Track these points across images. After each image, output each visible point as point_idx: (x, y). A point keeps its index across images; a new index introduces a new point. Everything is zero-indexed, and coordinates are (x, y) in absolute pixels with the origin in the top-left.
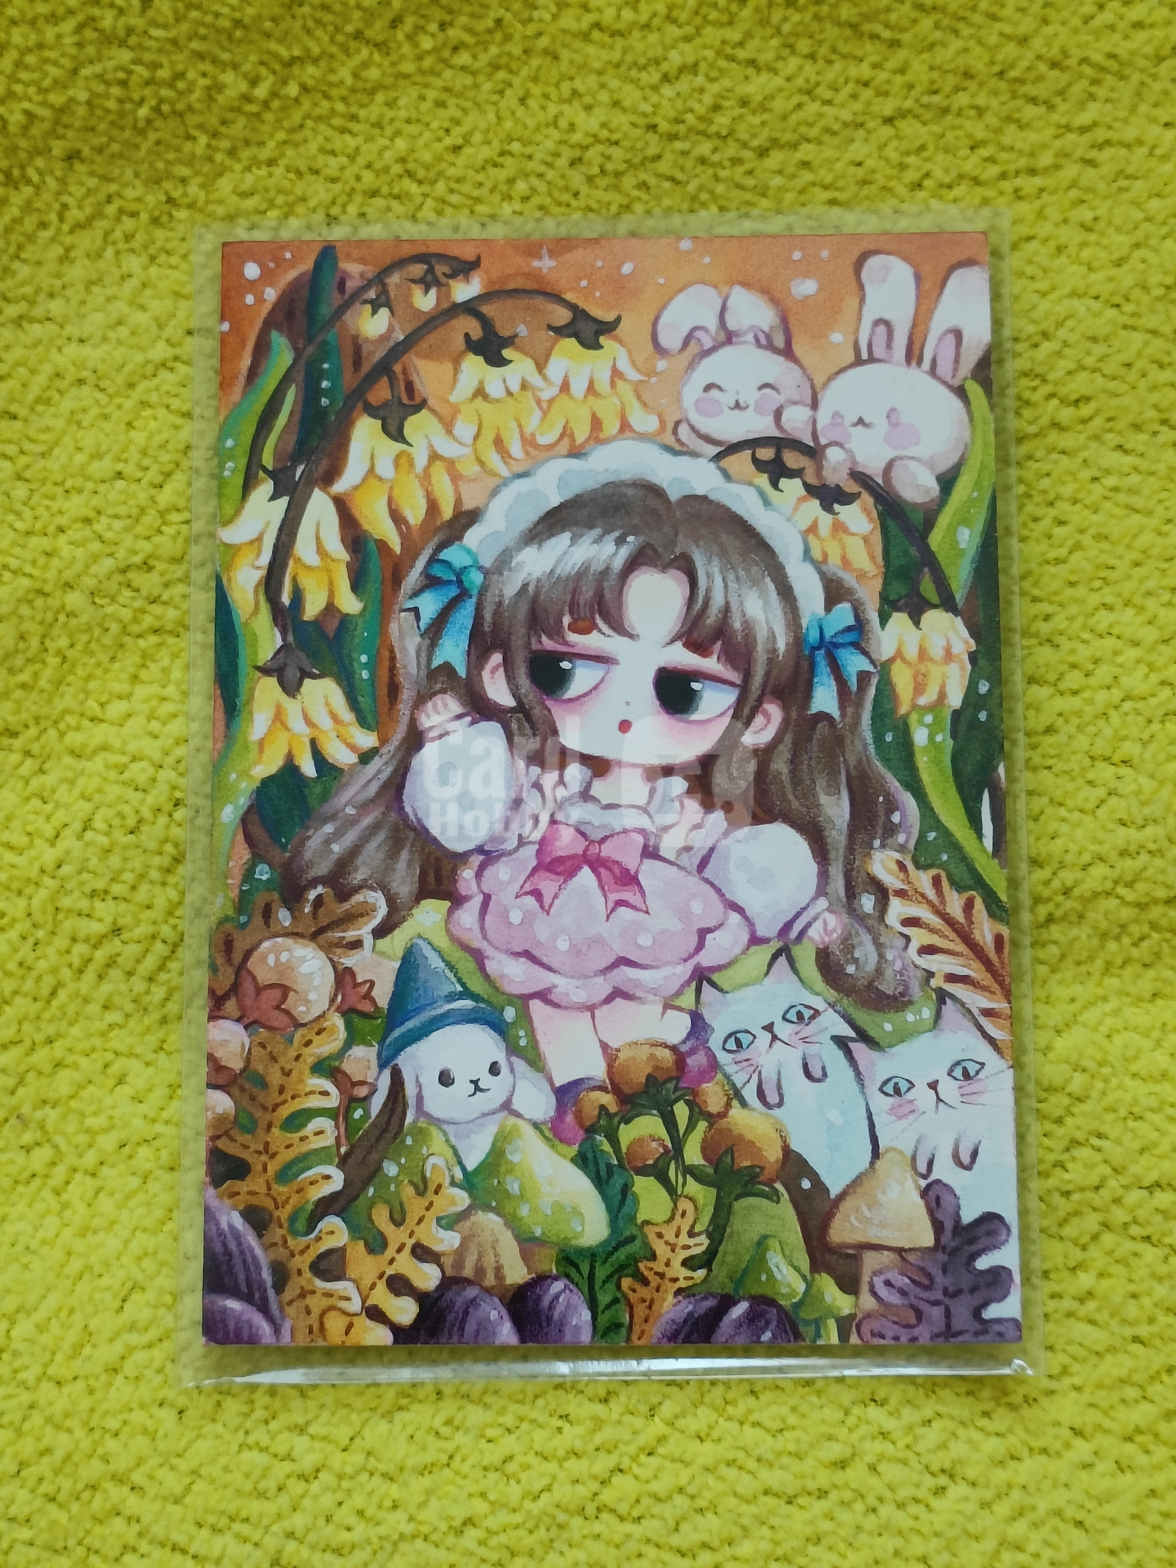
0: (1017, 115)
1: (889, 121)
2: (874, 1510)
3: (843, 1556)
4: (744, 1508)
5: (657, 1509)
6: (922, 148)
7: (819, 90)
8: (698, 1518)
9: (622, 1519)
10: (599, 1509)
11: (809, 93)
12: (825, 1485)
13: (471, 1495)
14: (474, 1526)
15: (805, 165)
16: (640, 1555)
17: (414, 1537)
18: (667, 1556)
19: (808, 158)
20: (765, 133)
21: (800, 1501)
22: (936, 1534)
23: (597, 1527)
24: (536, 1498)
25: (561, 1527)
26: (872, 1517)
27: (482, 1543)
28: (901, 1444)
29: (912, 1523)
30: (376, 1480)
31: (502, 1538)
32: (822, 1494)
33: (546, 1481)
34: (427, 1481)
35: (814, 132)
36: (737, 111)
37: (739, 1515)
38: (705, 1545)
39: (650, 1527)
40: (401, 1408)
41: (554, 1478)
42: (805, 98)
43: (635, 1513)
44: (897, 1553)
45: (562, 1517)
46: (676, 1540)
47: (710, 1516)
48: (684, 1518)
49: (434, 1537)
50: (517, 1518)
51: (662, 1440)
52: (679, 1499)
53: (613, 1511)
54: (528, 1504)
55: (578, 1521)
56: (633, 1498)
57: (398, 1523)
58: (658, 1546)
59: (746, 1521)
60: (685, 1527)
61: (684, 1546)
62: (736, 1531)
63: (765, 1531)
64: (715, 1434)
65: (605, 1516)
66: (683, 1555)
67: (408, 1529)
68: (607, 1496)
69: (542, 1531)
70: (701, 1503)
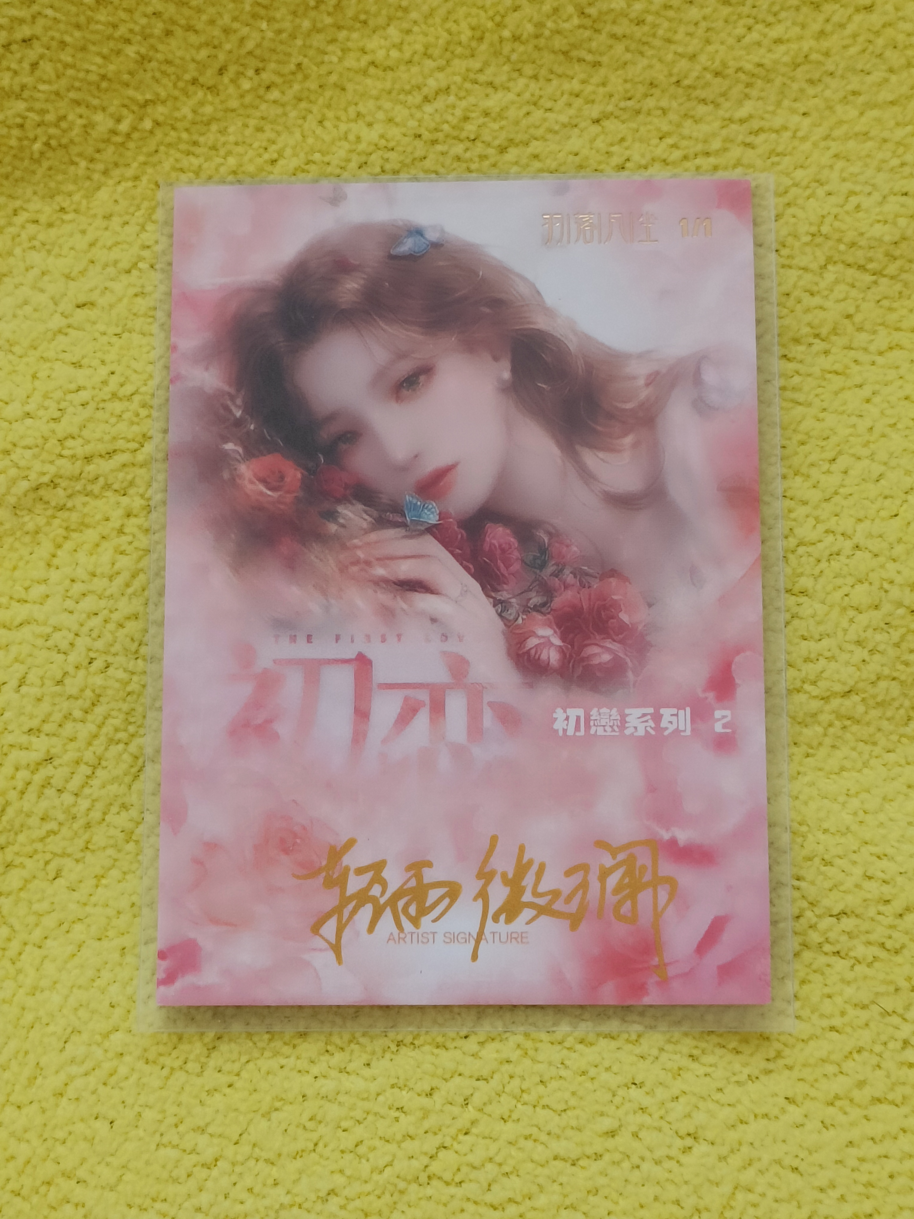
0: (692, 113)
1: (597, 121)
2: (638, 1167)
3: (617, 1203)
4: (539, 1170)
5: (474, 1175)
6: (623, 140)
7: (542, 102)
8: (505, 1180)
9: (447, 1184)
10: (429, 1177)
11: (535, 104)
12: (599, 1149)
13: (332, 1172)
14: (336, 1195)
15: (536, 157)
16: (462, 1211)
17: (292, 1206)
18: (482, 1210)
19: (536, 152)
20: (503, 135)
21: (581, 1163)
22: (686, 1183)
23: (429, 1191)
24: (381, 1172)
25: (402, 1192)
26: (636, 1172)
27: (343, 1207)
28: (656, 1116)
29: (667, 1175)
30: (261, 1164)
31: (357, 1203)
32: (598, 1156)
33: (388, 1159)
34: (298, 1163)
35: (540, 132)
36: (481, 120)
37: (536, 1176)
38: (510, 1200)
39: (469, 1189)
40: (276, 1110)
41: (394, 1156)
42: (532, 108)
43: (457, 1179)
44: (656, 1199)
45: (402, 1185)
46: (489, 1198)
47: (513, 1177)
48: (495, 1181)
49: (305, 1205)
50: (368, 1187)
51: (473, 1123)
52: (489, 1166)
53: (440, 1178)
54: (376, 1177)
55: (414, 1187)
56: (456, 1168)
57: (279, 1195)
58: (476, 1203)
59: (541, 1180)
60: (495, 1188)
61: (496, 1203)
62: (534, 1189)
63: (556, 1187)
64: (515, 1116)
65: (435, 1182)
66: (495, 1209)
67: (286, 1200)
68: (435, 1167)
69: (387, 1196)
70: (506, 1169)
